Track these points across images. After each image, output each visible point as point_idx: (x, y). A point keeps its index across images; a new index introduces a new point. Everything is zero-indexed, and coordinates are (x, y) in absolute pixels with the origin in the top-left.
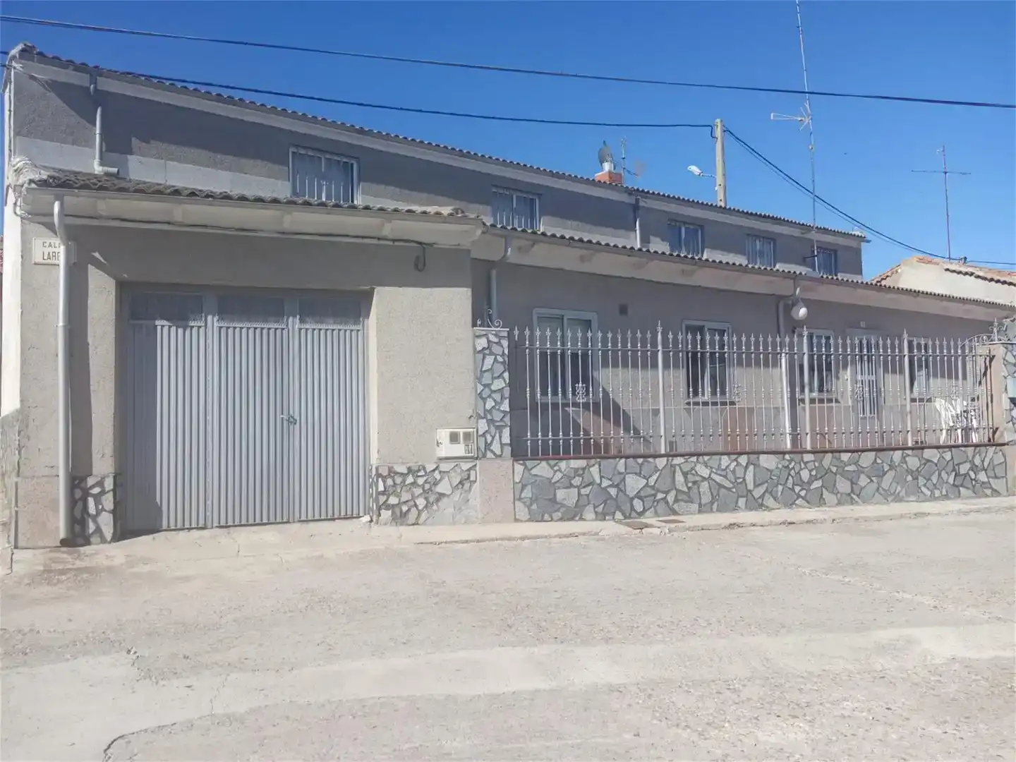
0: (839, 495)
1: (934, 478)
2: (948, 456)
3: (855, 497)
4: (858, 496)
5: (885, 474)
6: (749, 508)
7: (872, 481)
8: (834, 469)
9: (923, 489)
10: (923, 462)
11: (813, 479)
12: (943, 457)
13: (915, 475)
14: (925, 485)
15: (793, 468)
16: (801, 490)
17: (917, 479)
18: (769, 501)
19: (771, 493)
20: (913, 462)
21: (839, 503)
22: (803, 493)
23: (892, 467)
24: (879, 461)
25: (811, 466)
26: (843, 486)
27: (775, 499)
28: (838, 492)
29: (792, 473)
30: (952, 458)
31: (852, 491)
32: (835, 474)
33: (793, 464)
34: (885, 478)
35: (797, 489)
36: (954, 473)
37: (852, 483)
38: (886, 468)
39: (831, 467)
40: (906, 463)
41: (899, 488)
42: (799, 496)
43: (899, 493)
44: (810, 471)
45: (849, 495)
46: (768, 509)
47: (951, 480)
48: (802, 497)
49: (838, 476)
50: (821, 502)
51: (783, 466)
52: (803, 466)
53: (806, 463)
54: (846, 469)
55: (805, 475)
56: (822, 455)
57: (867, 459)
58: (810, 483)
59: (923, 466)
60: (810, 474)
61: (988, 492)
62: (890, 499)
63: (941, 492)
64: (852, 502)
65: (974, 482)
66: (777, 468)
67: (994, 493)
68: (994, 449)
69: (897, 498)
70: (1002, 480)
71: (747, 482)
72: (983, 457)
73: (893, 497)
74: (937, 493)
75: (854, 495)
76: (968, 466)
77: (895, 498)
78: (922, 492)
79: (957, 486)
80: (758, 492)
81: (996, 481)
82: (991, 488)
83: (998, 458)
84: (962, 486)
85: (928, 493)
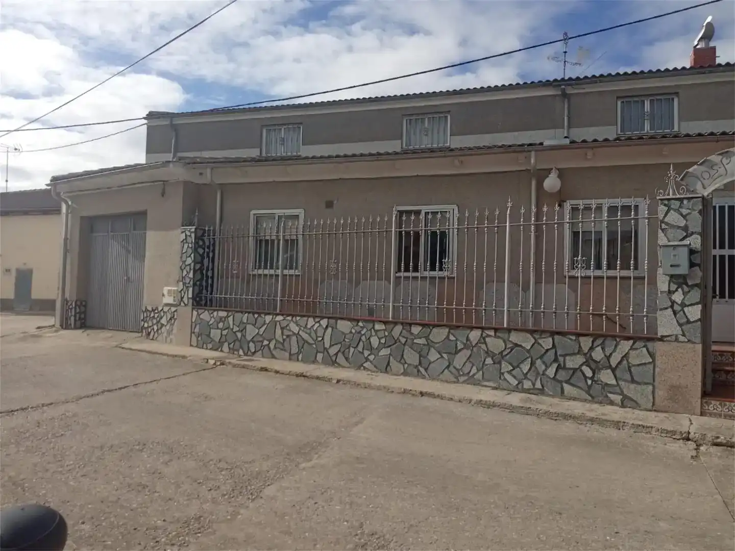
0: (406, 366)
1: (526, 367)
2: (547, 343)
3: (422, 370)
4: (426, 370)
5: (457, 352)
6: (325, 362)
7: (442, 357)
8: (403, 340)
9: (507, 376)
10: (509, 345)
11: (381, 346)
12: (539, 344)
13: (499, 358)
14: (509, 372)
15: (364, 334)
16: (369, 355)
17: (500, 363)
18: (341, 359)
19: (343, 353)
20: (495, 344)
21: (405, 374)
22: (372, 357)
23: (466, 347)
24: (452, 338)
25: (381, 334)
26: (411, 357)
27: (347, 359)
28: (406, 363)
29: (363, 338)
30: (554, 346)
31: (420, 363)
32: (404, 344)
33: (365, 330)
34: (458, 356)
35: (366, 353)
36: (555, 365)
37: (420, 356)
38: (460, 346)
39: (401, 338)
40: (485, 343)
41: (474, 370)
42: (367, 359)
43: (474, 375)
44: (380, 339)
45: (416, 367)
46: (340, 365)
47: (551, 372)
48: (371, 362)
49: (406, 347)
50: (386, 369)
51: (356, 331)
52: (373, 333)
53: (376, 331)
54: (415, 341)
55: (375, 341)
56: (392, 326)
57: (439, 335)
58: (379, 349)
59: (508, 351)
60: (380, 342)
61: (617, 398)
62: (462, 379)
63: (534, 385)
64: (419, 375)
65: (589, 382)
66: (351, 332)
67: (627, 402)
68: (631, 342)
69: (471, 381)
70: (644, 387)
71: (325, 341)
72: (608, 351)
73: (466, 378)
74: (527, 384)
75: (421, 369)
76: (580, 359)
77: (467, 380)
78: (505, 379)
79: (561, 382)
80: (333, 351)
81: (632, 386)
82: (622, 393)
83: (640, 356)
84: (568, 382)
85: (514, 382)
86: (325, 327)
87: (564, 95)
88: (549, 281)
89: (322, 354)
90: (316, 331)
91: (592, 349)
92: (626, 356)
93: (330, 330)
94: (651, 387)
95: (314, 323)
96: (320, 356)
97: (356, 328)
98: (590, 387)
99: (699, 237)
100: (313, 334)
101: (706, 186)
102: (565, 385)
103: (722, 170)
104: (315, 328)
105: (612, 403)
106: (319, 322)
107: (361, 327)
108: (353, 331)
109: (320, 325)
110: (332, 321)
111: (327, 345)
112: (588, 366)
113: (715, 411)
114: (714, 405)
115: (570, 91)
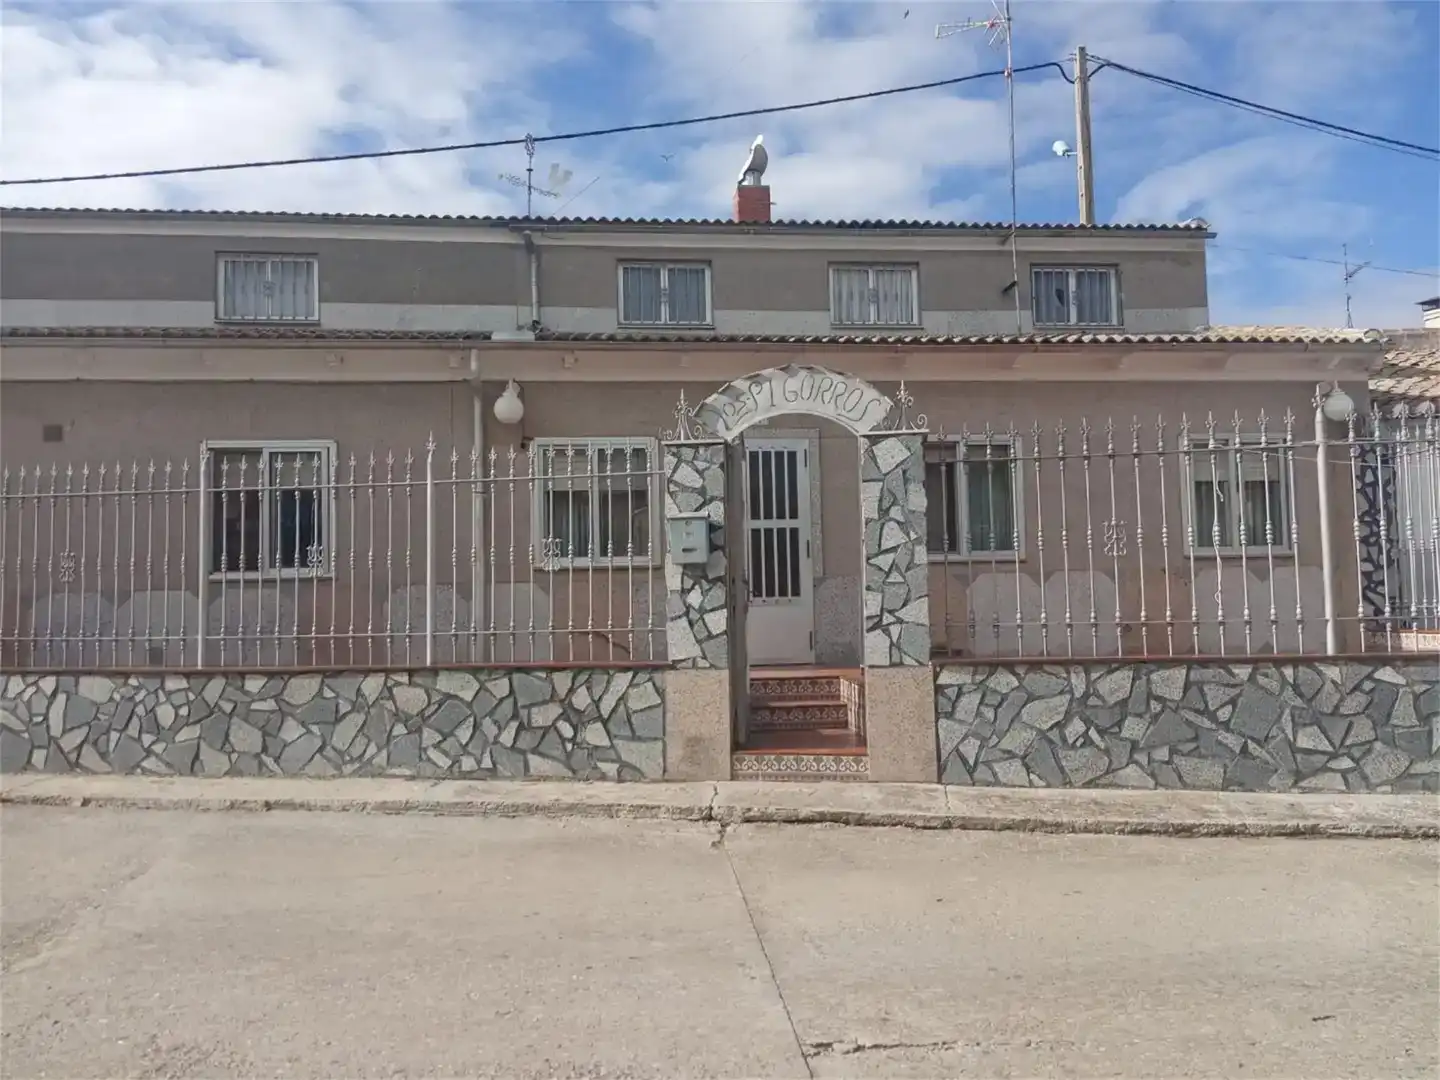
0: (234, 756)
1: (464, 734)
2: (501, 687)
3: (269, 761)
4: (277, 760)
5: (339, 719)
6: (49, 767)
7: (309, 731)
8: (228, 707)
9: (433, 754)
10: (436, 698)
11: (180, 723)
12: (487, 690)
13: (416, 724)
14: (437, 746)
15: (142, 701)
16: (153, 743)
17: (419, 731)
18: (89, 757)
19: (95, 743)
20: (410, 698)
21: (234, 772)
22: (158, 748)
23: (355, 708)
24: (328, 694)
25: (179, 699)
26: (246, 738)
27: (103, 756)
28: (234, 751)
29: (140, 710)
30: (512, 691)
31: (265, 749)
32: (231, 715)
33: (143, 693)
34: (339, 728)
35: (147, 739)
36: (514, 725)
37: (265, 734)
38: (344, 707)
39: (222, 703)
40: (392, 697)
41: (372, 749)
42: (149, 752)
43: (373, 757)
44: (177, 708)
45: (257, 756)
46: (87, 771)
47: (507, 738)
48: (157, 756)
49: (235, 720)
50: (193, 766)
51: (122, 697)
52: (162, 698)
53: (169, 694)
54: (254, 706)
55: (165, 715)
56: (203, 680)
57: (303, 690)
58: (175, 729)
59: (433, 708)
60: (177, 715)
61: (610, 768)
62: (348, 769)
63: (479, 762)
64: (261, 770)
65: (569, 746)
66: (111, 699)
67: (628, 772)
68: (630, 675)
69: (366, 769)
70: (651, 744)
71: (52, 722)
72: (597, 692)
73: (357, 765)
74: (468, 763)
75: (268, 757)
76: (555, 710)
77: (360, 768)
78: (429, 759)
79: (523, 752)
80: (70, 742)
81: (633, 745)
82: (618, 760)
83: (643, 696)
84: (535, 751)
85: (444, 762)
86: (49, 693)
87: (530, 247)
88: (503, 580)
89: (45, 752)
90: (28, 704)
91: (572, 691)
92: (623, 698)
93: (61, 698)
94: (660, 744)
95: (23, 687)
96: (39, 757)
97: (123, 690)
98: (569, 755)
99: (721, 505)
100: (22, 711)
101: (730, 426)
102: (530, 757)
103: (750, 403)
104: (26, 696)
105: (603, 777)
106: (35, 683)
107: (135, 688)
108: (117, 697)
109: (39, 689)
110: (67, 681)
111: (56, 731)
112: (568, 720)
113: (750, 771)
114: (749, 762)
115: (539, 240)
